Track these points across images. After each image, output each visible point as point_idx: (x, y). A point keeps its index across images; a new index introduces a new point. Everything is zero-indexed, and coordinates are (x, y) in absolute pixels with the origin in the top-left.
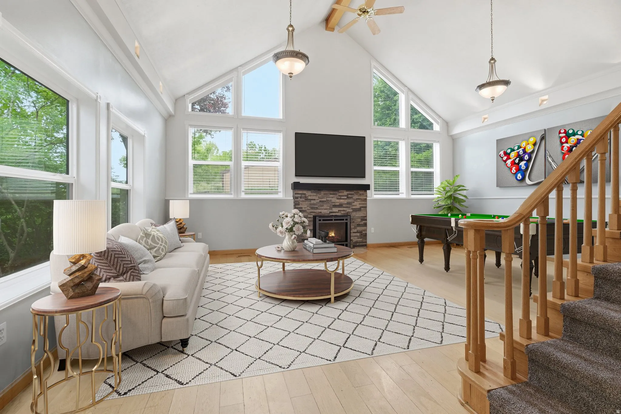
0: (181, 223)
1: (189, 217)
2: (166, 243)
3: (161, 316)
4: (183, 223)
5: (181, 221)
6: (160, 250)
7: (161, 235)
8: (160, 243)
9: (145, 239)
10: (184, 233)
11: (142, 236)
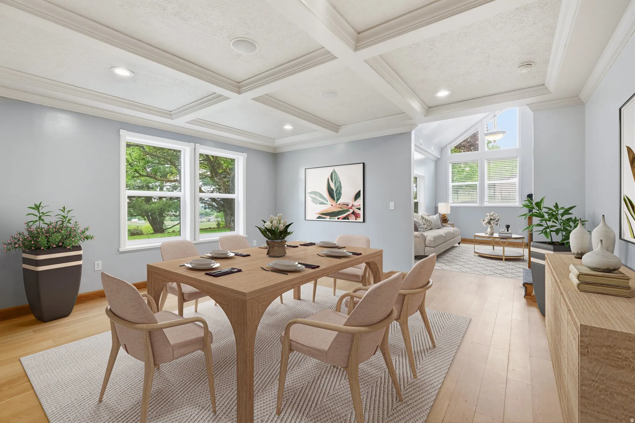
0: (445, 217)
1: (449, 213)
2: (431, 223)
3: (424, 246)
4: (447, 217)
5: (445, 216)
6: (429, 226)
7: (430, 219)
8: (428, 222)
9: (422, 220)
10: (447, 223)
11: (420, 219)
